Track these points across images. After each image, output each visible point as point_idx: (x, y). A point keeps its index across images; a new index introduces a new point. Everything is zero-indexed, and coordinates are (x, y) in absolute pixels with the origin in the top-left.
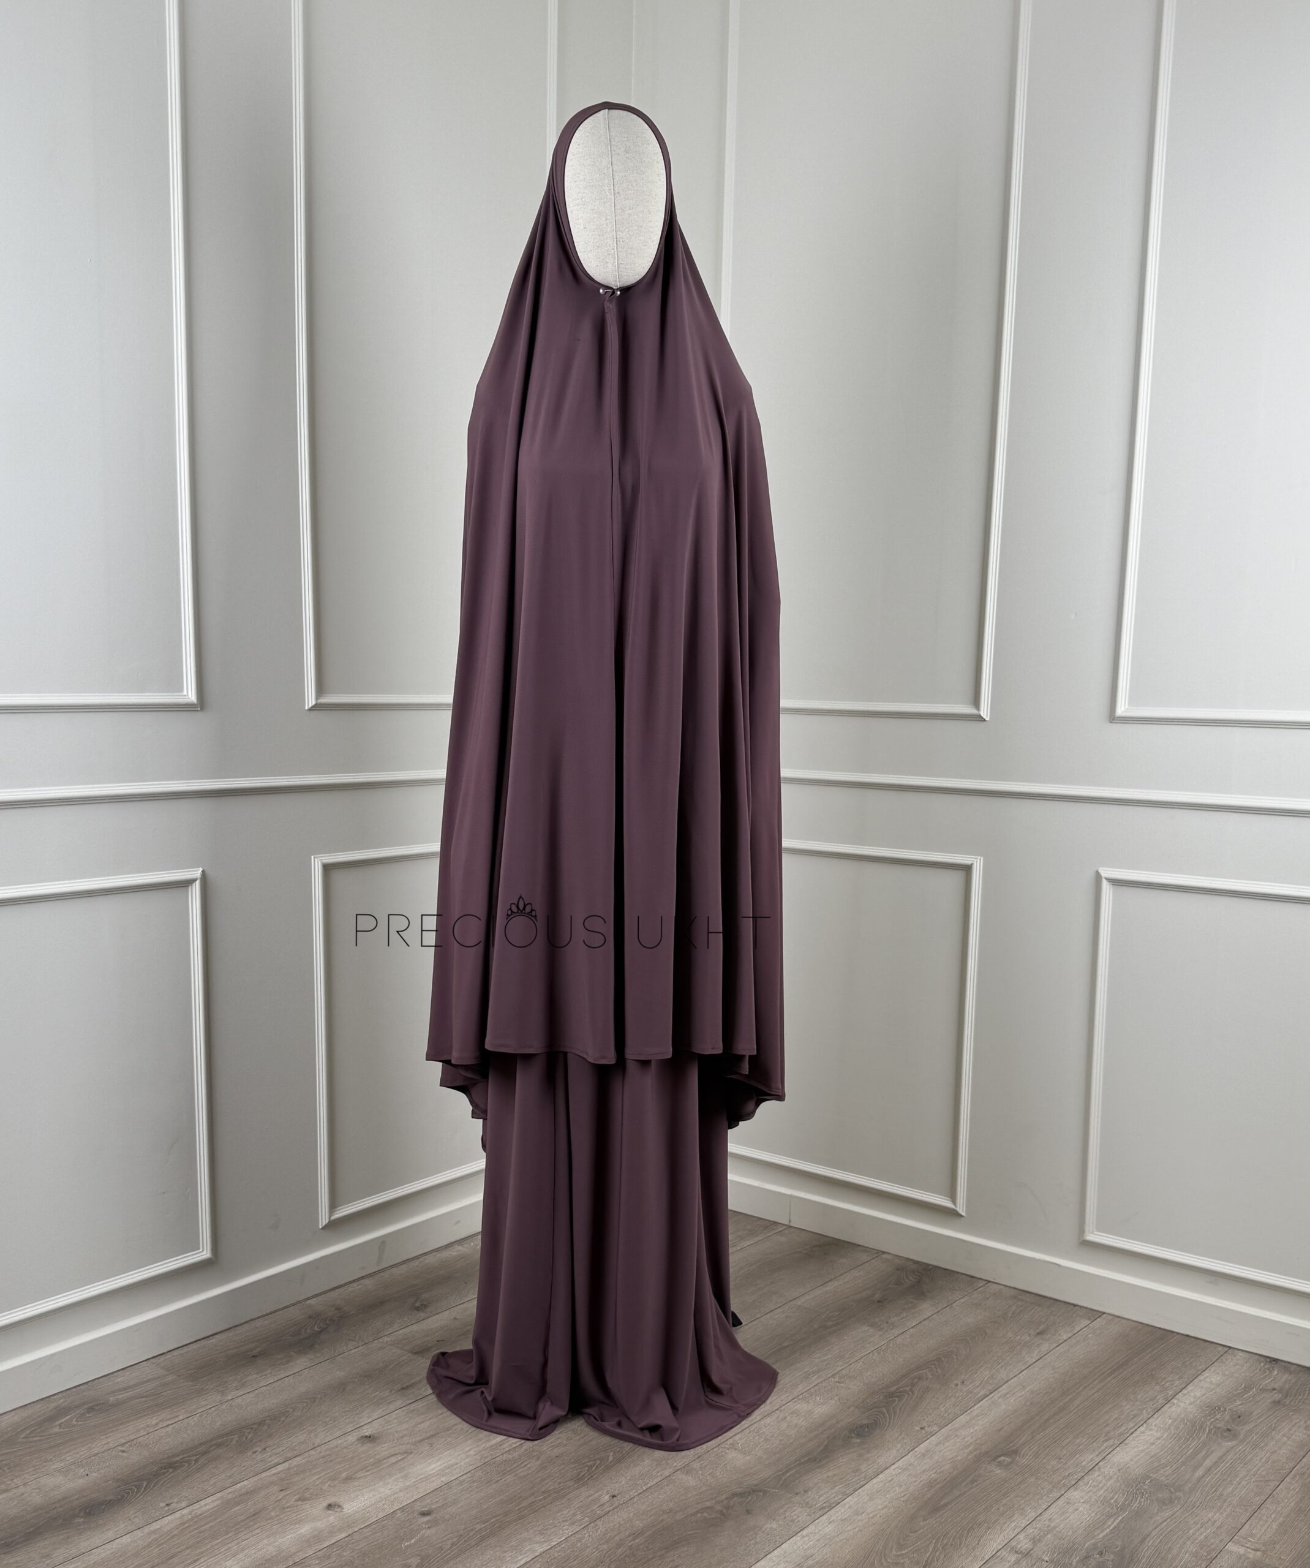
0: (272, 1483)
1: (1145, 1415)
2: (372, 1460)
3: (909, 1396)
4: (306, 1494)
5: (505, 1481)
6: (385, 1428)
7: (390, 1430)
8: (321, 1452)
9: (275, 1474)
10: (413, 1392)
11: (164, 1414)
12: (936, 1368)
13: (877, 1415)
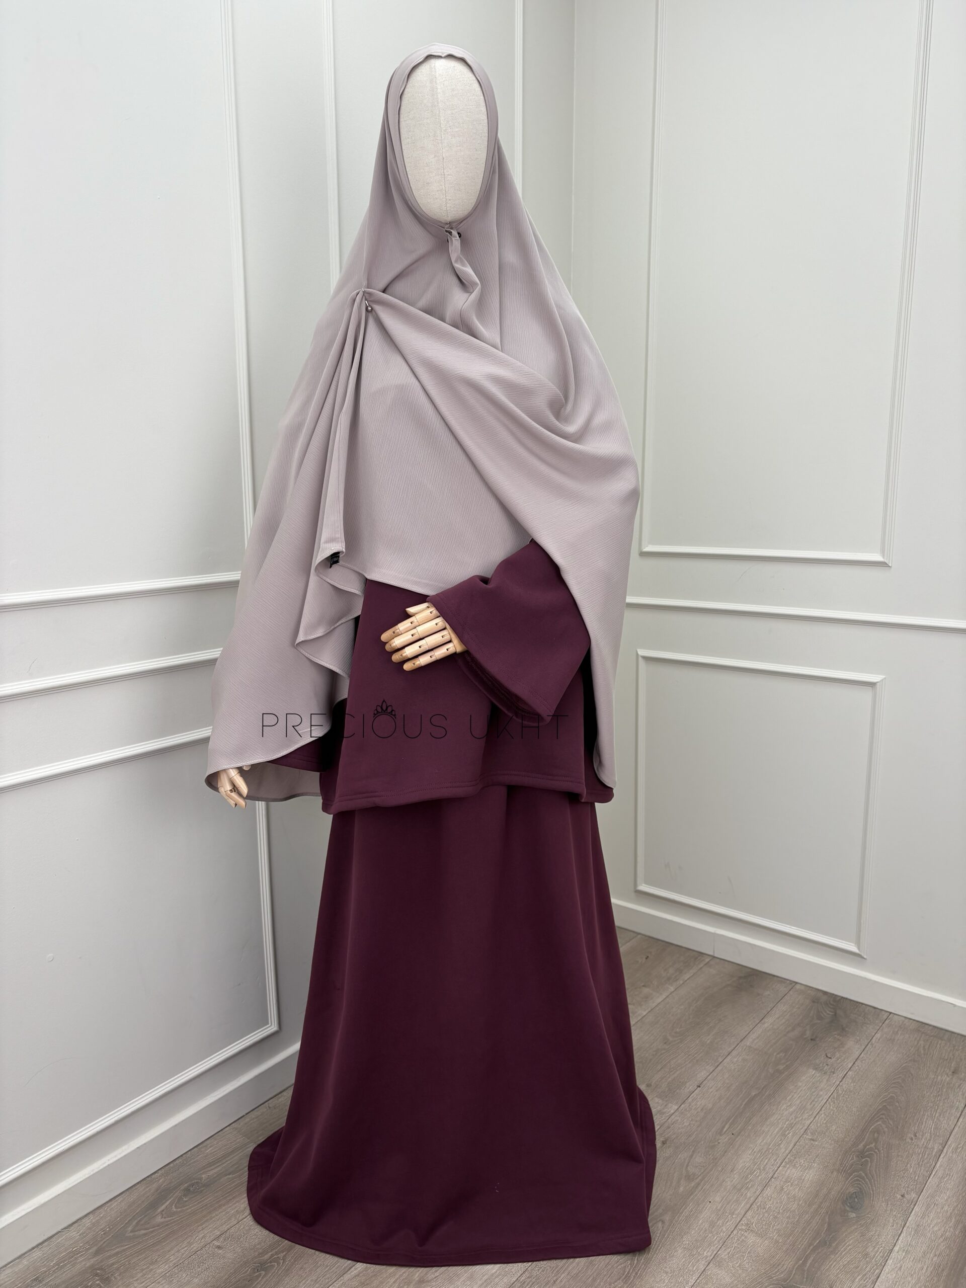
3: (877, 1156)
12: (887, 1119)
13: (859, 1181)
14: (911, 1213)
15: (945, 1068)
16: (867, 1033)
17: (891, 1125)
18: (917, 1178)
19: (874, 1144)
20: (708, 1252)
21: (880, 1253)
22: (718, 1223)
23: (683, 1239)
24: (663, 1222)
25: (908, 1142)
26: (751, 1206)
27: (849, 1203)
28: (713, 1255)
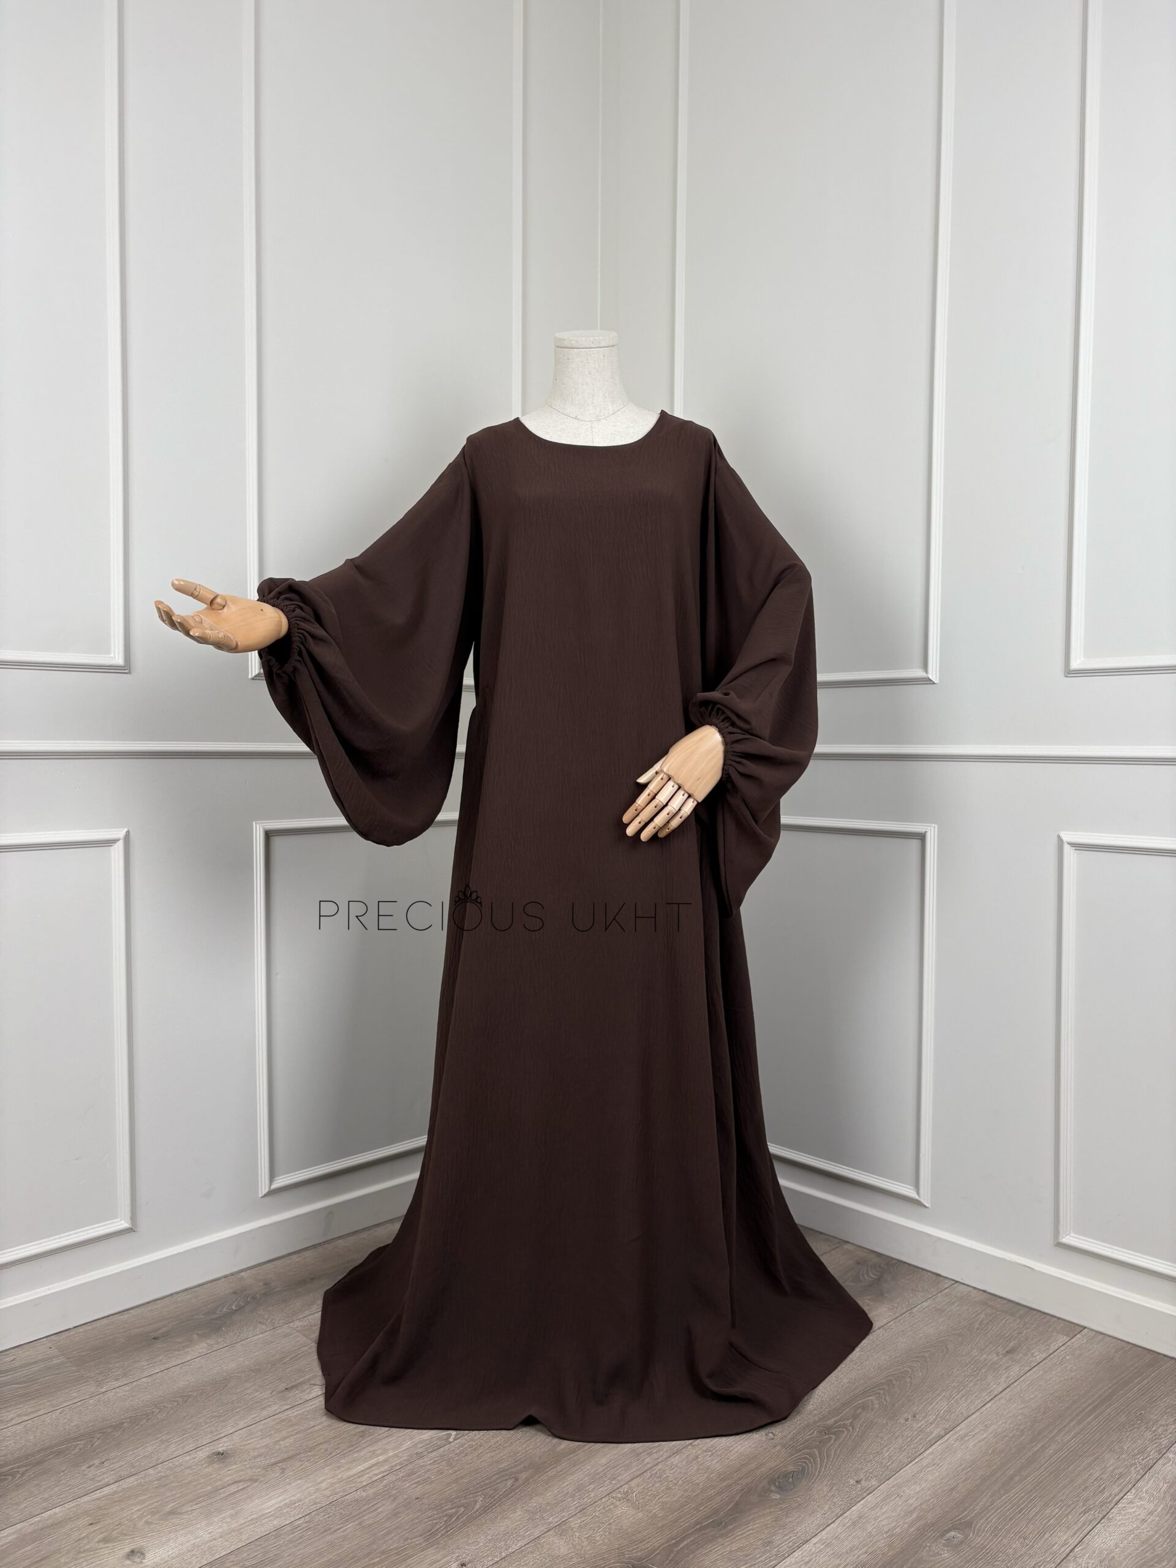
0: (86, 1513)
1: (1134, 1475)
2: (209, 1488)
3: (847, 1435)
4: (116, 1532)
5: (344, 1531)
6: (244, 1443)
7: (247, 1447)
8: (160, 1472)
9: (97, 1499)
10: (296, 1394)
11: (26, 1407)
12: (885, 1396)
13: (806, 1458)
14: (860, 1501)
15: (998, 1346)
16: (910, 1301)
17: (885, 1400)
18: (889, 1463)
19: (850, 1421)
20: (553, 1519)
21: (790, 1542)
22: (587, 1488)
23: (532, 1501)
24: (516, 1480)
25: (900, 1423)
26: (643, 1473)
27: (779, 1483)
28: (561, 1521)
